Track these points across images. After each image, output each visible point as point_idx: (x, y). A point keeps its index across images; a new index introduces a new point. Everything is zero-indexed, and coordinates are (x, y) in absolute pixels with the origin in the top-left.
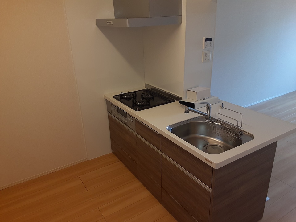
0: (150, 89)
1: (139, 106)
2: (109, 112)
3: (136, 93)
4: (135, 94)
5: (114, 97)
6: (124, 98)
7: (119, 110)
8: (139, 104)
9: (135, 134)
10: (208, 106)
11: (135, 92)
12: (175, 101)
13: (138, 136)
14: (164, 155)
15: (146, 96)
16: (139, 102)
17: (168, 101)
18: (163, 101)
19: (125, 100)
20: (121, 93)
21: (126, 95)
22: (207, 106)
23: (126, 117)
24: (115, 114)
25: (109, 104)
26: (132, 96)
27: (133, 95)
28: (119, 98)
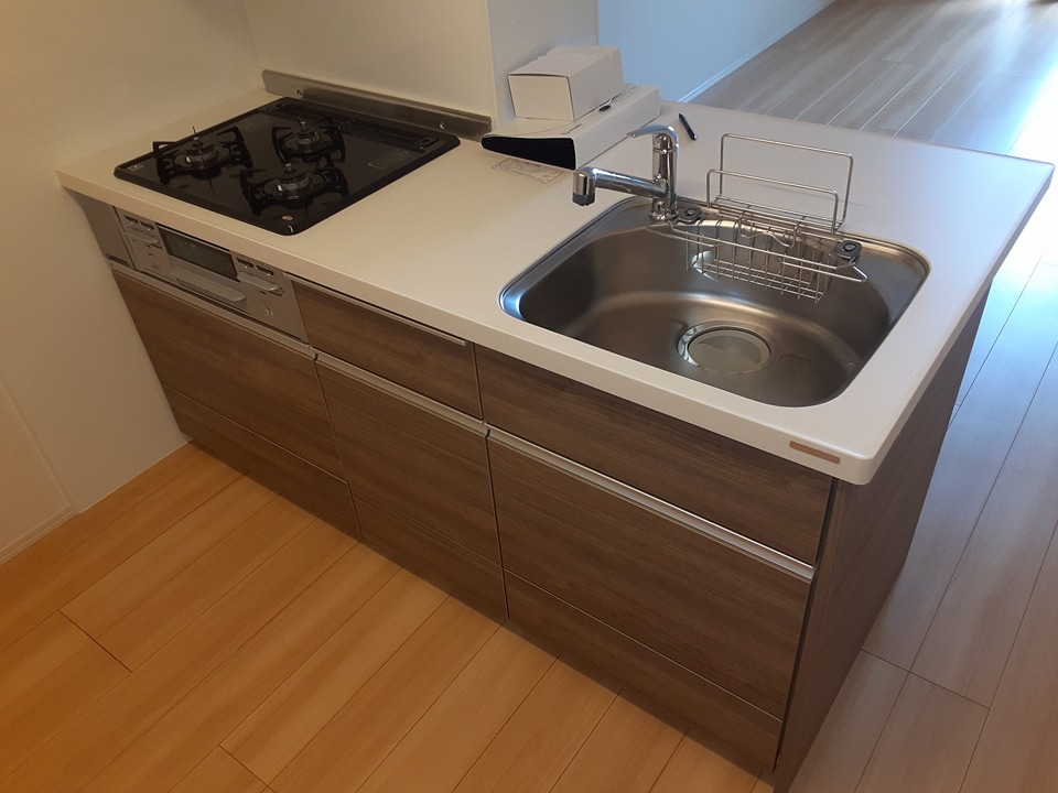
0: (299, 97)
1: (284, 202)
2: (112, 258)
3: (235, 130)
4: (232, 137)
5: (123, 172)
6: (180, 171)
7: (175, 242)
8: (286, 193)
9: (309, 351)
10: (664, 145)
11: (230, 127)
12: (458, 143)
13: (326, 359)
14: (500, 436)
15: (302, 136)
16: (284, 181)
17: (428, 151)
18: (403, 155)
19: (189, 179)
20: (156, 145)
21: (190, 153)
22: (658, 145)
23: (233, 275)
24: (156, 267)
25: (99, 216)
26: (224, 153)
27: (227, 145)
28: (152, 172)
